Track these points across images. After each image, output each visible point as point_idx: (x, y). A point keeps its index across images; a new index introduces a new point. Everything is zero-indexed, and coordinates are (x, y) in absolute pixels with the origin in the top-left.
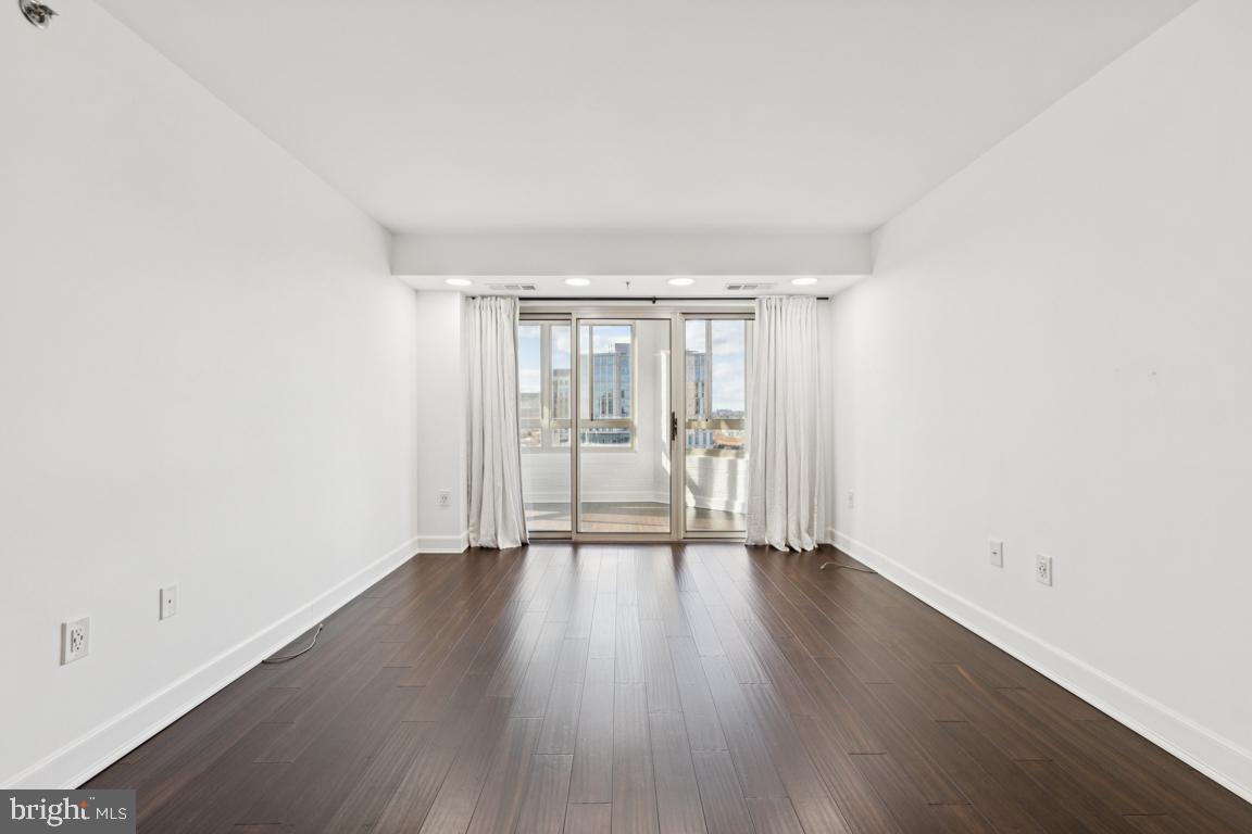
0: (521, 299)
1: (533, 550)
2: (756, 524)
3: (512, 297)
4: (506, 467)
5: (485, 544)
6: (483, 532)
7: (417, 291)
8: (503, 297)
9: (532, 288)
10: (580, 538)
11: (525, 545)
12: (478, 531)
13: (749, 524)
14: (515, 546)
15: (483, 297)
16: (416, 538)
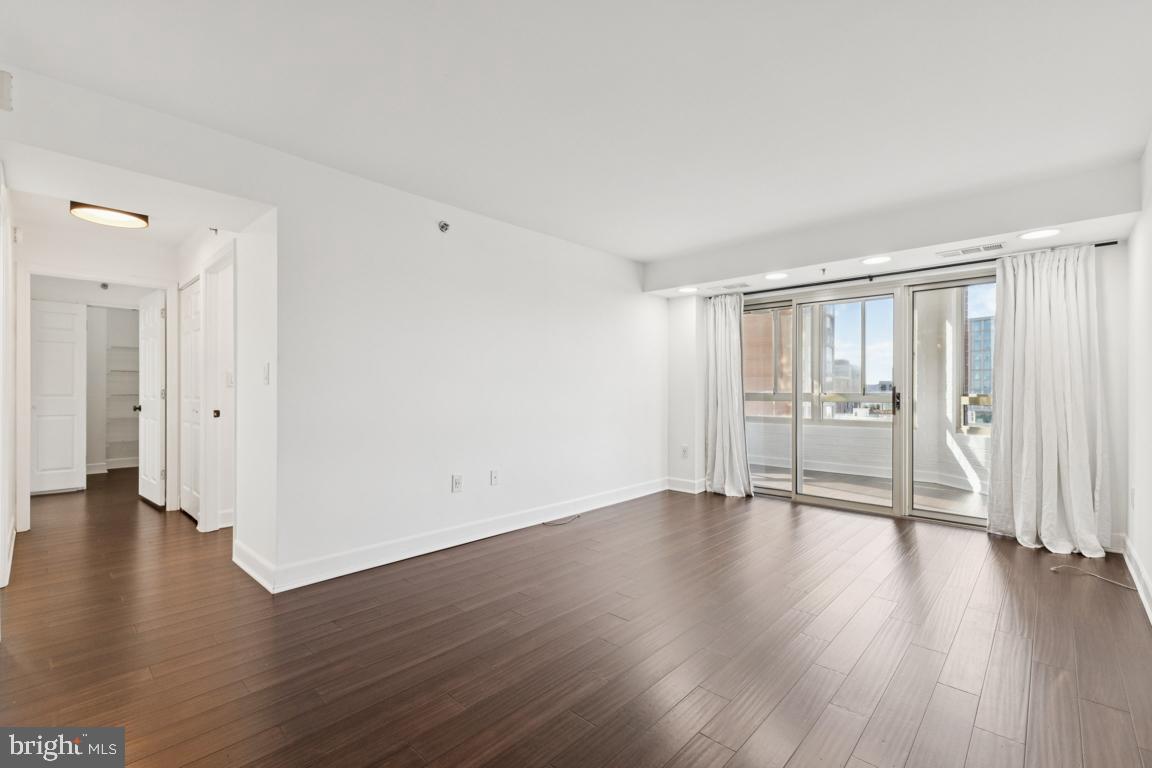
0: (745, 294)
1: (756, 503)
2: (999, 512)
3: (737, 294)
4: (732, 431)
5: (718, 491)
6: (715, 480)
7: (668, 299)
8: (731, 295)
9: (747, 286)
10: (799, 499)
11: (749, 496)
12: (712, 479)
13: (990, 511)
14: (740, 496)
15: (717, 296)
16: (667, 478)
